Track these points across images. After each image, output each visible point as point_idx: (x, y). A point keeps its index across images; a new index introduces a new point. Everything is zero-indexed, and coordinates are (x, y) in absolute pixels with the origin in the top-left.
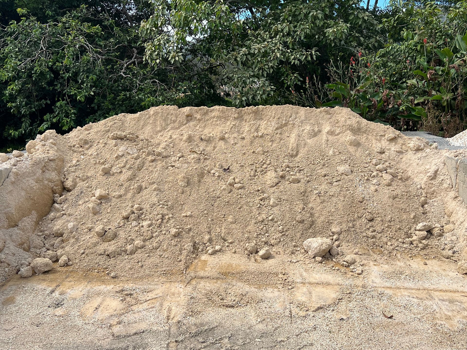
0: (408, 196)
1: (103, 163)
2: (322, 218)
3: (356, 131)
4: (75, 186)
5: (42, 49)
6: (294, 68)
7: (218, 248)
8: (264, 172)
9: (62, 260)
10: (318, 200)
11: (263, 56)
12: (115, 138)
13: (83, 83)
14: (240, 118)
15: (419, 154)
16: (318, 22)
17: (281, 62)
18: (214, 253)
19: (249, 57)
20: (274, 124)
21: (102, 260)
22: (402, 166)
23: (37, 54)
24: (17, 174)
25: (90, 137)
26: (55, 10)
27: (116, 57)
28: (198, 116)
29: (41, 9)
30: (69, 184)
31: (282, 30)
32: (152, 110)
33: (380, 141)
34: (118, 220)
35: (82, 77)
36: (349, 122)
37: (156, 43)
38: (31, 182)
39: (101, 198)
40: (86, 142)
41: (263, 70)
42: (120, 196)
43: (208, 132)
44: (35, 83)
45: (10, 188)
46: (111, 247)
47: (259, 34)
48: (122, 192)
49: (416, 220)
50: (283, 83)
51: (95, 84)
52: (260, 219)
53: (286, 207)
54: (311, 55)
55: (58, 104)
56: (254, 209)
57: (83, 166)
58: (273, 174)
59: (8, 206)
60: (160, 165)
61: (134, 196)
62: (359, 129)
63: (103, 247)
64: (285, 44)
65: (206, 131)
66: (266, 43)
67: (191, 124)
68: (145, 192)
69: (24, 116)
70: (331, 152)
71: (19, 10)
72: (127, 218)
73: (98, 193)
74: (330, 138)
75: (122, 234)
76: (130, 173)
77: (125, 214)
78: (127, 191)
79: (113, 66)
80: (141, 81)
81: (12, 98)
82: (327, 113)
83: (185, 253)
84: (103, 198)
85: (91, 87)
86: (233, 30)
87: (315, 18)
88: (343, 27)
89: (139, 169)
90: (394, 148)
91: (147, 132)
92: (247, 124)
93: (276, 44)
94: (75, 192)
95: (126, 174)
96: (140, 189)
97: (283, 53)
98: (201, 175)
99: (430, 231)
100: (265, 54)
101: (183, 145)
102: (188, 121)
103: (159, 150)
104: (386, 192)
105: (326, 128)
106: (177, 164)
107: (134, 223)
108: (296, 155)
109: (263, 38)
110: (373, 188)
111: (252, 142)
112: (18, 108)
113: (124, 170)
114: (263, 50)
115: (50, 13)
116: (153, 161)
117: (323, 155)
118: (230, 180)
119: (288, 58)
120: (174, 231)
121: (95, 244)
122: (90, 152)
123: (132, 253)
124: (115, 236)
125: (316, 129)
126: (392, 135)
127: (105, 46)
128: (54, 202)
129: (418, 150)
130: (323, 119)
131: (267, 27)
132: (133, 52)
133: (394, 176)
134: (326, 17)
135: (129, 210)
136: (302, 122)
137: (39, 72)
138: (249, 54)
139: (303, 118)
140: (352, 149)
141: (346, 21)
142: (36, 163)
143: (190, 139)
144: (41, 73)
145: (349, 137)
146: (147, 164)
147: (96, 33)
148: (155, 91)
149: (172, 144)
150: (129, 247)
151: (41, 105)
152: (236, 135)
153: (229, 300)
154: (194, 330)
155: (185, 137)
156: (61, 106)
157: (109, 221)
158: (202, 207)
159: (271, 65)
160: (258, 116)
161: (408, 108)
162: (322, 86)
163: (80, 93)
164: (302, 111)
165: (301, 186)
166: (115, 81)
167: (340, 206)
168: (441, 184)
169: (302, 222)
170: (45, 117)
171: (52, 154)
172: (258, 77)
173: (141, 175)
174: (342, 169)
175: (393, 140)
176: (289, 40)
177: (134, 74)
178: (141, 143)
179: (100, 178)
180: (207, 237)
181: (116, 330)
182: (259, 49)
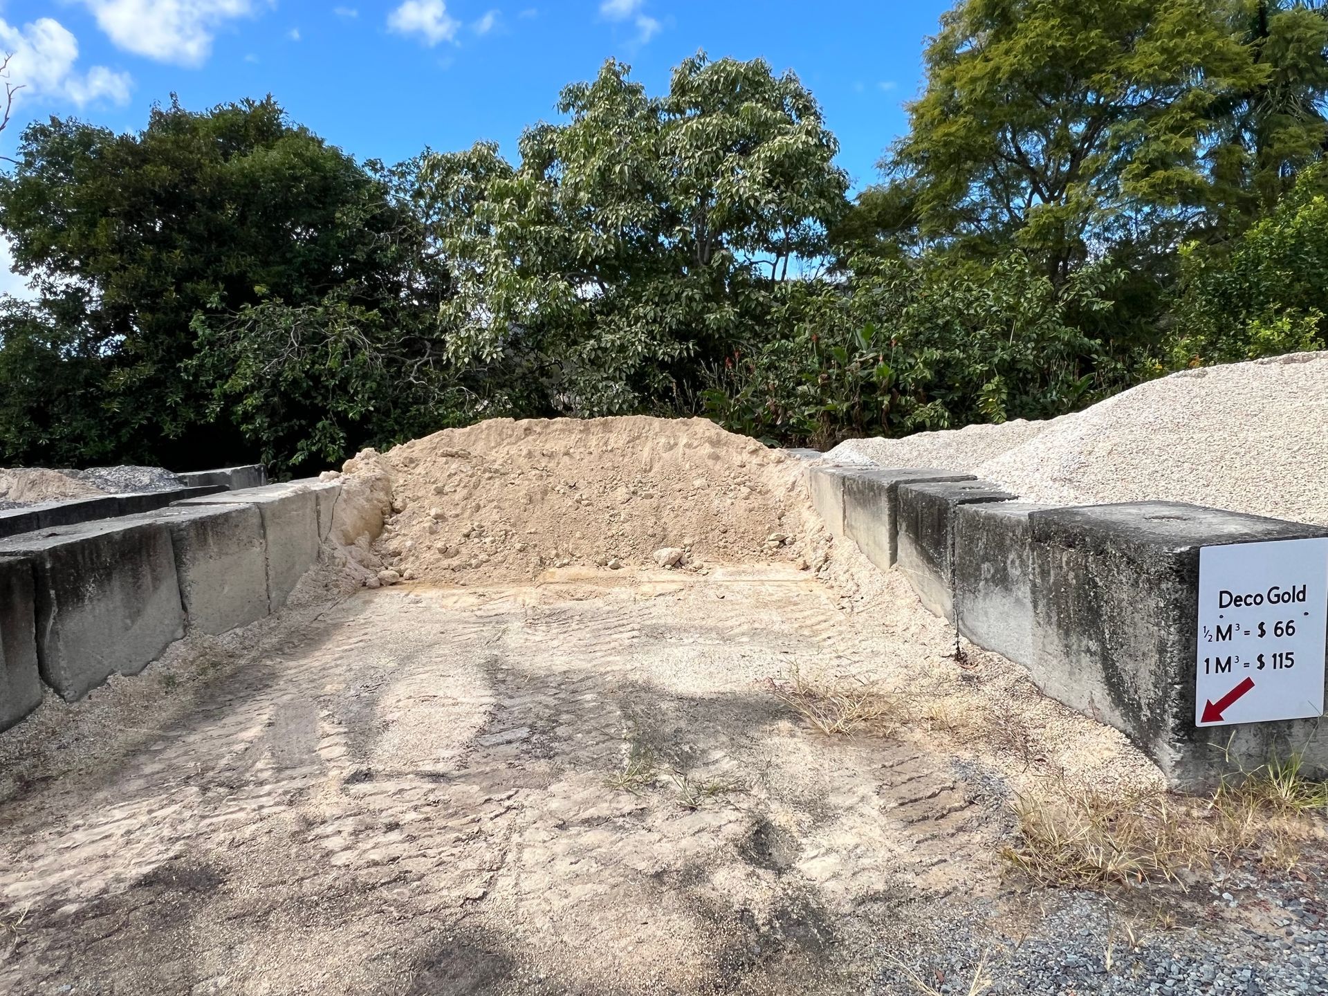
0: (766, 508)
1: (434, 483)
2: (675, 532)
3: (716, 443)
4: (405, 507)
5: (292, 345)
6: (663, 365)
7: (566, 561)
8: (614, 489)
9: (406, 574)
10: (672, 515)
11: (619, 352)
12: (445, 455)
13: (356, 393)
14: (586, 430)
15: (780, 466)
16: (694, 305)
17: (646, 359)
18: (562, 566)
19: (599, 352)
20: (625, 436)
21: (448, 574)
22: (763, 479)
23: (286, 352)
24: (348, 492)
25: (414, 455)
26: (307, 287)
27: (403, 355)
28: (538, 429)
29: (285, 285)
30: (398, 504)
31: (645, 316)
32: (484, 423)
33: (741, 453)
34: (457, 538)
35: (355, 384)
36: (707, 434)
37: (463, 334)
38: (361, 501)
39: (437, 517)
40: (412, 461)
41: (621, 371)
42: (457, 516)
43: (549, 447)
44: (284, 395)
45: (344, 506)
46: (455, 562)
47: (612, 321)
48: (458, 511)
49: (770, 531)
50: (647, 388)
51: (374, 395)
52: (610, 534)
53: (637, 523)
54: (688, 349)
55: (320, 425)
56: (603, 525)
57: (411, 486)
58: (625, 490)
59: (344, 524)
60: (497, 482)
61: (472, 515)
62: (719, 442)
63: (445, 563)
64: (651, 334)
65: (548, 446)
66: (622, 333)
67: (530, 438)
68: (483, 511)
69: (266, 444)
70: (687, 466)
71: (257, 288)
72: (467, 536)
73: (433, 512)
74: (687, 451)
75: (463, 550)
76: (466, 491)
77: (466, 531)
78: (464, 509)
79: (400, 369)
80: (440, 390)
81: (247, 417)
82: (685, 424)
83: (532, 565)
84: (439, 517)
85: (370, 399)
86: (575, 316)
87: (691, 299)
88: (730, 311)
89: (475, 487)
90: (755, 460)
91: (479, 448)
92: (595, 438)
93: (636, 334)
94: (406, 512)
95: (462, 493)
96: (478, 508)
97: (647, 346)
98: (545, 493)
99: (783, 542)
100: (622, 349)
101: (522, 461)
102: (526, 435)
103: (496, 466)
104: (742, 505)
105: (683, 440)
106: (517, 482)
107: (476, 540)
108: (650, 470)
109: (618, 326)
110: (729, 501)
111: (600, 457)
112: (255, 431)
113: (458, 489)
114: (618, 342)
115: (300, 291)
116: (490, 478)
117: (679, 470)
118: (577, 496)
119: (655, 353)
120: (518, 546)
121: (438, 560)
122: (417, 471)
123: (478, 566)
124: (458, 552)
125: (672, 442)
126: (753, 447)
127: (387, 339)
128: (384, 523)
129: (779, 462)
130: (679, 430)
131: (625, 312)
132: (425, 346)
133: (753, 489)
134: (707, 298)
135: (469, 527)
136: (656, 434)
137: (290, 378)
138: (600, 348)
139: (657, 430)
140: (710, 463)
141: (734, 305)
142: (364, 482)
143: (530, 455)
144: (294, 379)
145: (707, 449)
146: (483, 482)
147: (373, 321)
148: (463, 403)
149: (510, 459)
150: (474, 562)
151: (292, 427)
152: (582, 450)
153: (579, 596)
154: (548, 612)
155: (524, 452)
156: (324, 427)
157: (448, 540)
158: (546, 524)
159: (630, 362)
160: (606, 427)
161: (799, 420)
162: (695, 394)
163: (352, 408)
164: (657, 422)
165: (654, 502)
166: (403, 390)
167: (694, 520)
168: (798, 495)
169: (654, 535)
170: (299, 445)
171: (378, 472)
172: (614, 379)
173: (477, 493)
174: (697, 483)
175: (754, 452)
176: (656, 328)
177: (430, 380)
178: (474, 461)
179: (433, 498)
180: (554, 552)
181: (479, 613)
182: (613, 342)
